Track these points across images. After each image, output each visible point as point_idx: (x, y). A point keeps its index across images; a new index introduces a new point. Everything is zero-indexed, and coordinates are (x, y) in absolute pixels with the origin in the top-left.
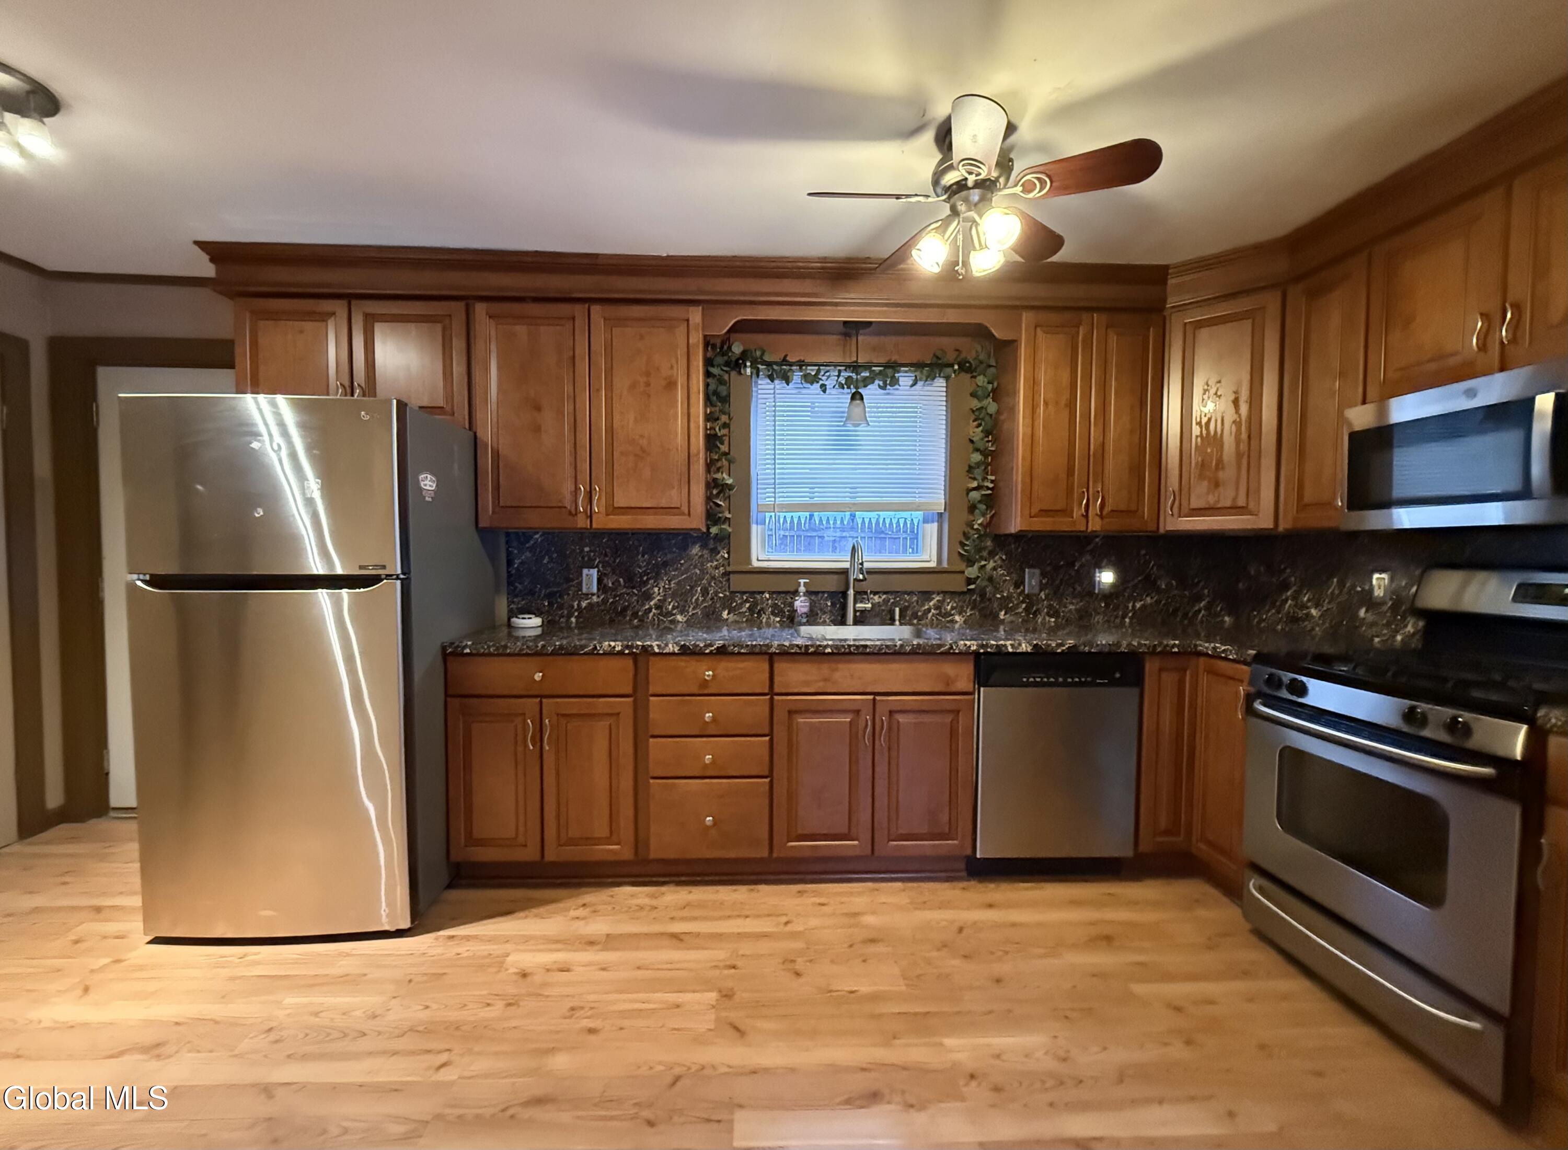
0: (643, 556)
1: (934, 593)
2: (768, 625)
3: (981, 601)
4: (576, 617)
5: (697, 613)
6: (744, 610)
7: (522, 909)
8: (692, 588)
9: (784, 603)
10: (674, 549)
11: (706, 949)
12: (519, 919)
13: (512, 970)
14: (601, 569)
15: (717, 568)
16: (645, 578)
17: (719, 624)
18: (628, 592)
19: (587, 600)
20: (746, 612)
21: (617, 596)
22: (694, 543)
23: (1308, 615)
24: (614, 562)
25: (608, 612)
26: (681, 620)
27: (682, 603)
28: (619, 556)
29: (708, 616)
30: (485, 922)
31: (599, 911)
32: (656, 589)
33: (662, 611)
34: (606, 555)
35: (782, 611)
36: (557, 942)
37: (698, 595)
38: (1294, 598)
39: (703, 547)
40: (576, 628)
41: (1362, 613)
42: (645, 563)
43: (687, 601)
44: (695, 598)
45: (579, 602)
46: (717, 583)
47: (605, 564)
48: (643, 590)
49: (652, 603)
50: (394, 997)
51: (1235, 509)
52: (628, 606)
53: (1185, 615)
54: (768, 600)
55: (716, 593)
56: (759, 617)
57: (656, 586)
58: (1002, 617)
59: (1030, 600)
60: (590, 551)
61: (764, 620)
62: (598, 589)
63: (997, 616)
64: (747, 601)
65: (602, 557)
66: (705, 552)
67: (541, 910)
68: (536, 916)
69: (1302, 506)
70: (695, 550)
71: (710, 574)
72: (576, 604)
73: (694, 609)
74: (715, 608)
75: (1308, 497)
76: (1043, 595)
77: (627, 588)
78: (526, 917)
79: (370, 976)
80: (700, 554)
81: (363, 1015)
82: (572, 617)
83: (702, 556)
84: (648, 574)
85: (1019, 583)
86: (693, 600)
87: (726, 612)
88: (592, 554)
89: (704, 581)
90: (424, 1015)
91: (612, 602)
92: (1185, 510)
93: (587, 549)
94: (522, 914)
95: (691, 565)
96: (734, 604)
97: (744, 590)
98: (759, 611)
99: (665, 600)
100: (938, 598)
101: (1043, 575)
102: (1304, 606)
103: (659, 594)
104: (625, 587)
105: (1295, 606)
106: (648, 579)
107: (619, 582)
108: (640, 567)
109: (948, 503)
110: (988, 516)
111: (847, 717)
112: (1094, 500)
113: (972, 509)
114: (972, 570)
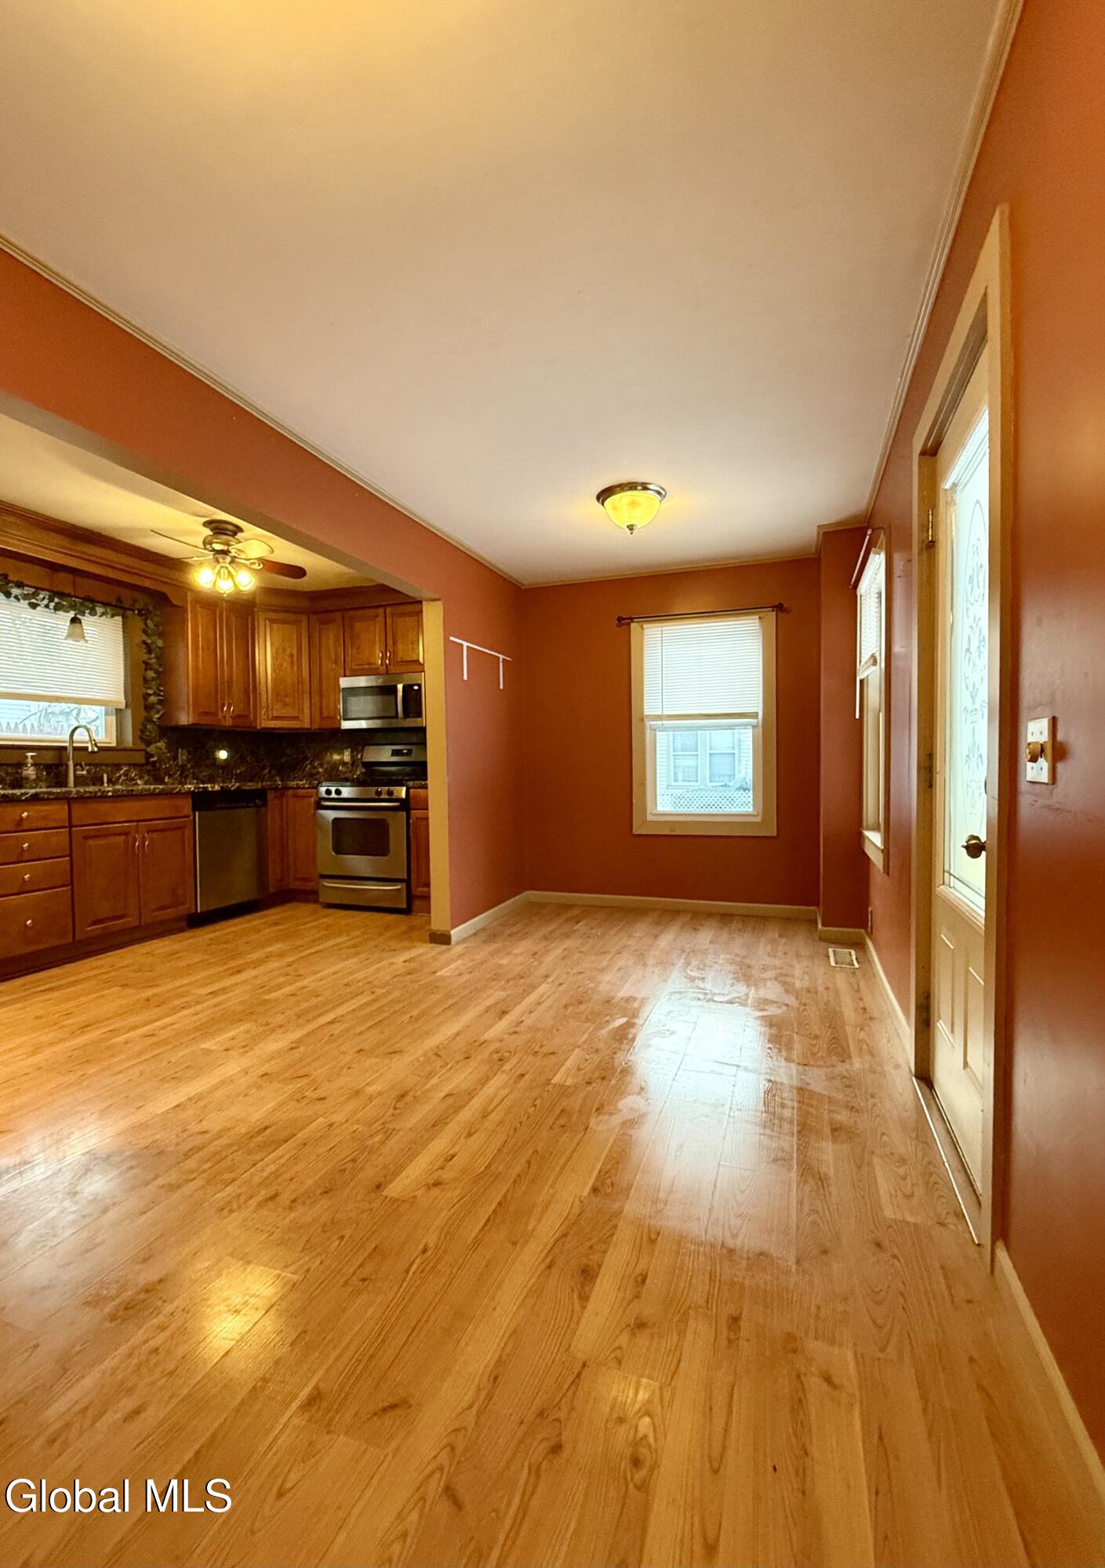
1: (122, 765)
3: (154, 770)
23: (318, 773)
38: (311, 764)
41: (340, 768)
51: (295, 718)
58: (165, 778)
59: (183, 768)
63: (163, 778)
69: (322, 718)
75: (325, 714)
76: (189, 766)
85: (175, 758)
92: (270, 716)
100: (125, 769)
101: (189, 753)
102: (315, 768)
109: (130, 701)
110: (161, 713)
111: (123, 837)
112: (229, 708)
113: (148, 708)
114: (152, 749)
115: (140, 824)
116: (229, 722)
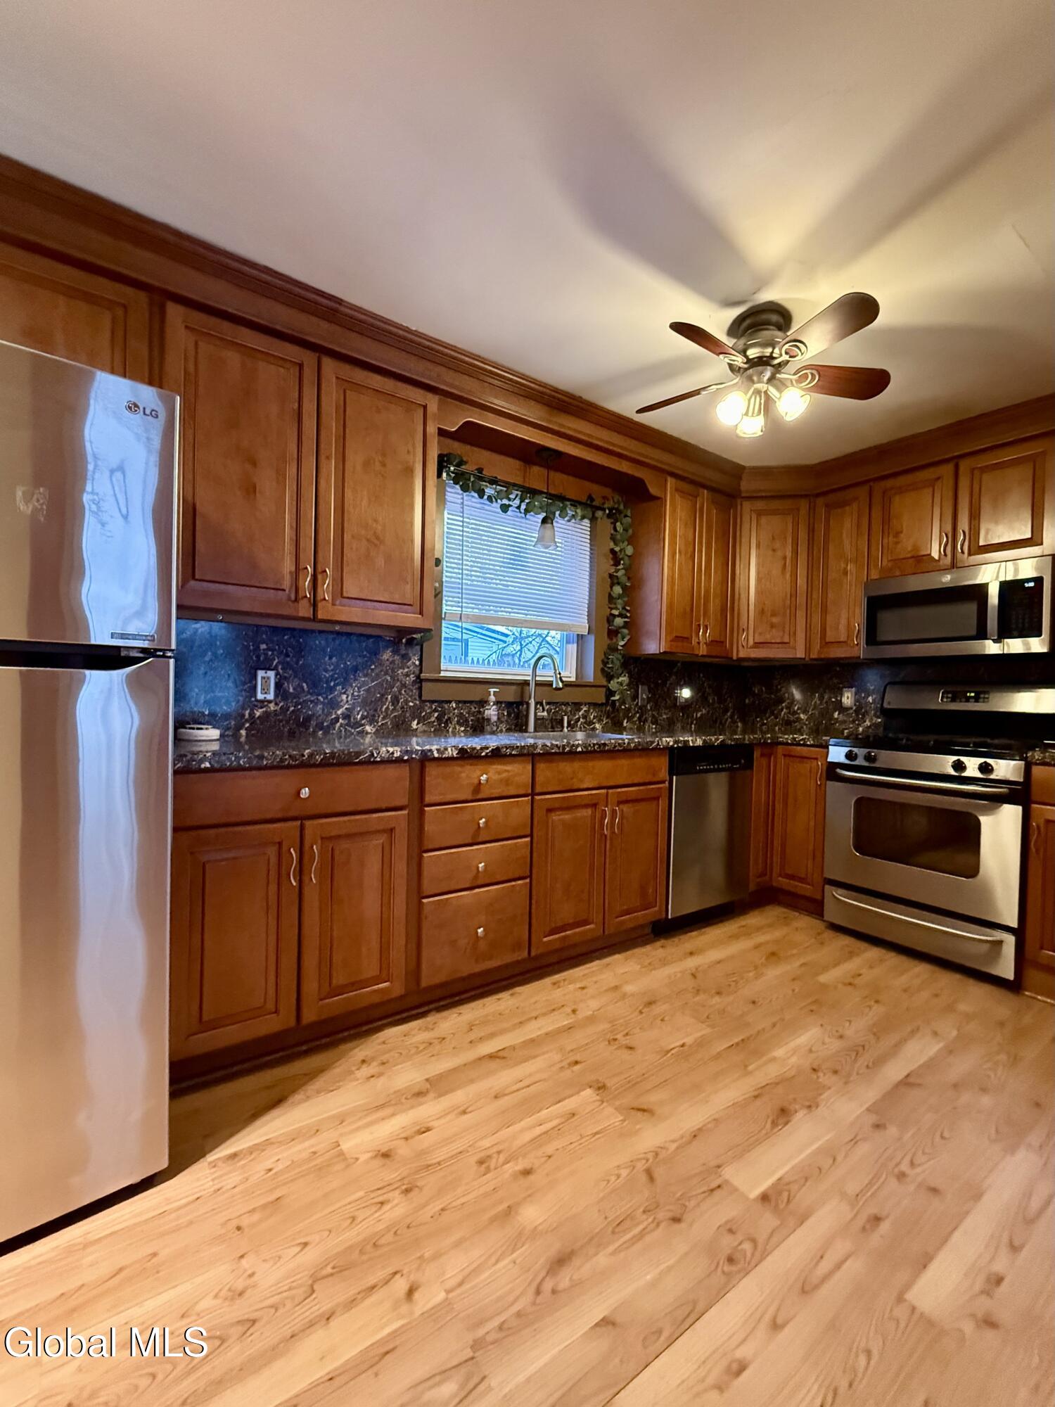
0: (330, 658)
2: (454, 735)
3: (613, 712)
4: (246, 729)
5: (387, 723)
6: (433, 719)
7: (294, 1091)
8: (382, 695)
9: (468, 713)
10: (365, 653)
11: (535, 1057)
12: (299, 1103)
13: (364, 1157)
14: (281, 671)
15: (407, 675)
16: (332, 684)
17: (406, 735)
18: (312, 699)
19: (261, 708)
20: (434, 722)
21: (300, 704)
22: (387, 647)
23: (799, 720)
24: (297, 663)
25: (288, 722)
26: (369, 731)
27: (372, 712)
28: (303, 657)
29: (398, 726)
30: (259, 1123)
31: (388, 1062)
32: (344, 697)
33: (349, 720)
34: (287, 655)
35: (467, 721)
36: (382, 1106)
37: (388, 704)
38: (787, 708)
39: (395, 652)
40: (246, 743)
41: (836, 715)
42: (332, 667)
43: (376, 710)
44: (385, 707)
45: (252, 710)
46: (408, 691)
47: (286, 666)
48: (329, 697)
49: (339, 712)
50: (242, 1257)
51: (784, 645)
52: (313, 715)
53: (721, 723)
54: (454, 709)
55: (406, 702)
56: (445, 727)
57: (344, 693)
58: (625, 724)
59: (642, 709)
60: (268, 649)
61: (450, 730)
62: (276, 695)
63: (622, 724)
64: (435, 710)
65: (282, 657)
66: (396, 657)
67: (319, 1083)
68: (318, 1092)
69: (825, 644)
70: (387, 655)
71: (401, 682)
72: (247, 713)
73: (384, 719)
74: (405, 717)
75: (831, 638)
76: (649, 707)
77: (311, 694)
78: (308, 1098)
79: (164, 1253)
80: (391, 659)
81: (218, 1301)
82: (241, 729)
83: (393, 662)
84: (337, 679)
85: (635, 697)
86: (383, 709)
87: (416, 722)
88: (270, 653)
89: (395, 689)
90: (311, 1256)
91: (293, 711)
92: (751, 643)
93: (263, 646)
94: (298, 1097)
95: (381, 671)
96: (424, 714)
97: (432, 699)
98: (447, 720)
99: (353, 708)
100: (585, 709)
101: (649, 691)
102: (795, 713)
103: (347, 701)
104: (309, 692)
105: (789, 713)
106: (336, 685)
107: (302, 687)
108: (326, 671)
109: (593, 627)
110: (626, 640)
111: (589, 811)
112: (705, 632)
113: (613, 633)
114: (613, 685)
115: (610, 791)
116: (703, 650)
